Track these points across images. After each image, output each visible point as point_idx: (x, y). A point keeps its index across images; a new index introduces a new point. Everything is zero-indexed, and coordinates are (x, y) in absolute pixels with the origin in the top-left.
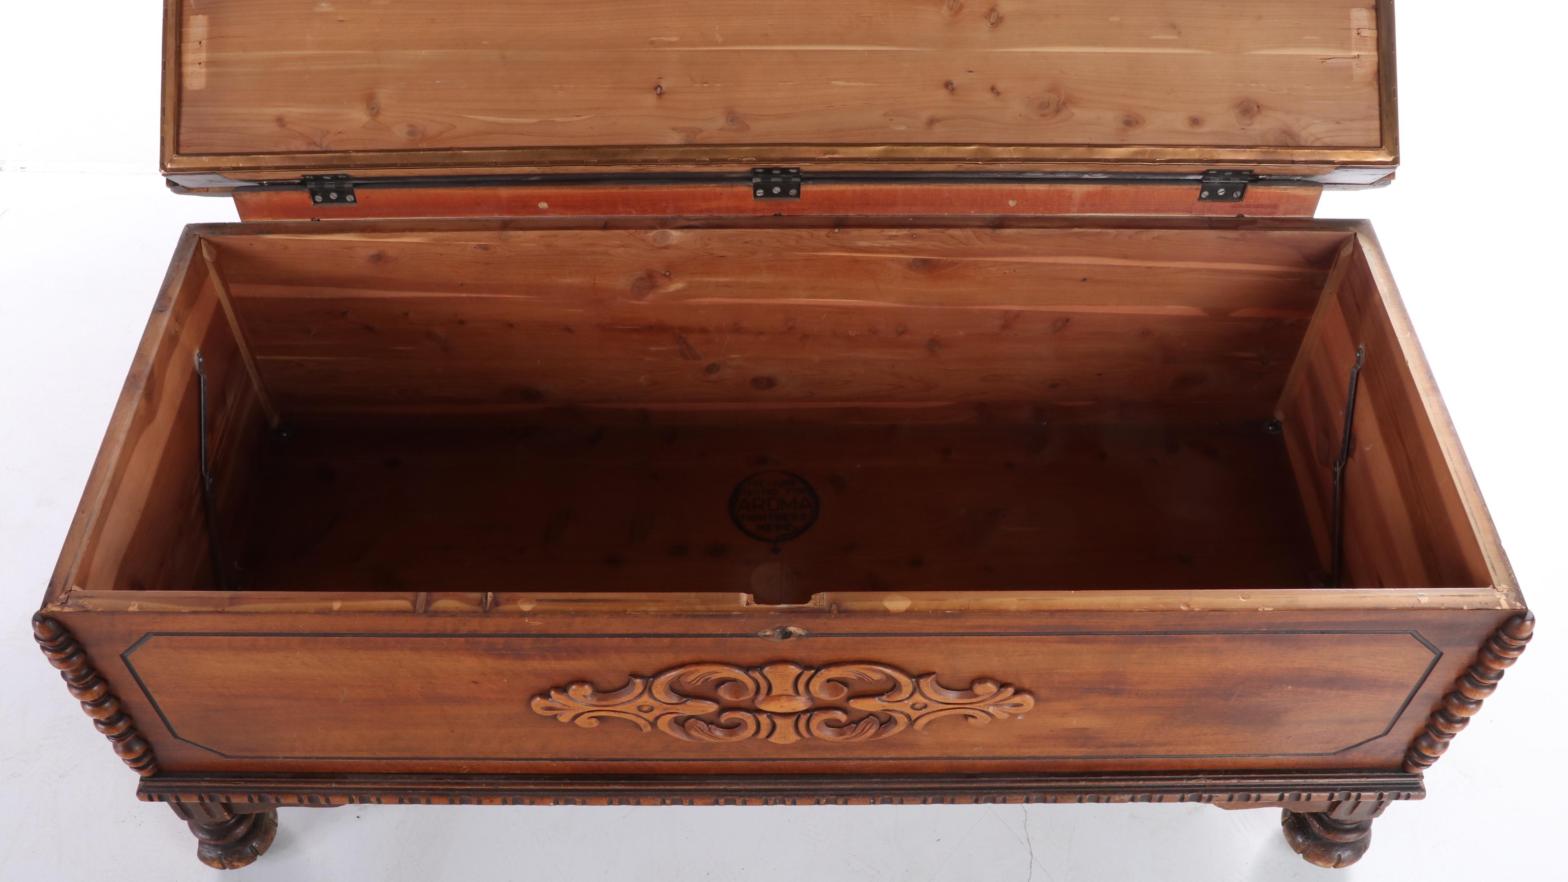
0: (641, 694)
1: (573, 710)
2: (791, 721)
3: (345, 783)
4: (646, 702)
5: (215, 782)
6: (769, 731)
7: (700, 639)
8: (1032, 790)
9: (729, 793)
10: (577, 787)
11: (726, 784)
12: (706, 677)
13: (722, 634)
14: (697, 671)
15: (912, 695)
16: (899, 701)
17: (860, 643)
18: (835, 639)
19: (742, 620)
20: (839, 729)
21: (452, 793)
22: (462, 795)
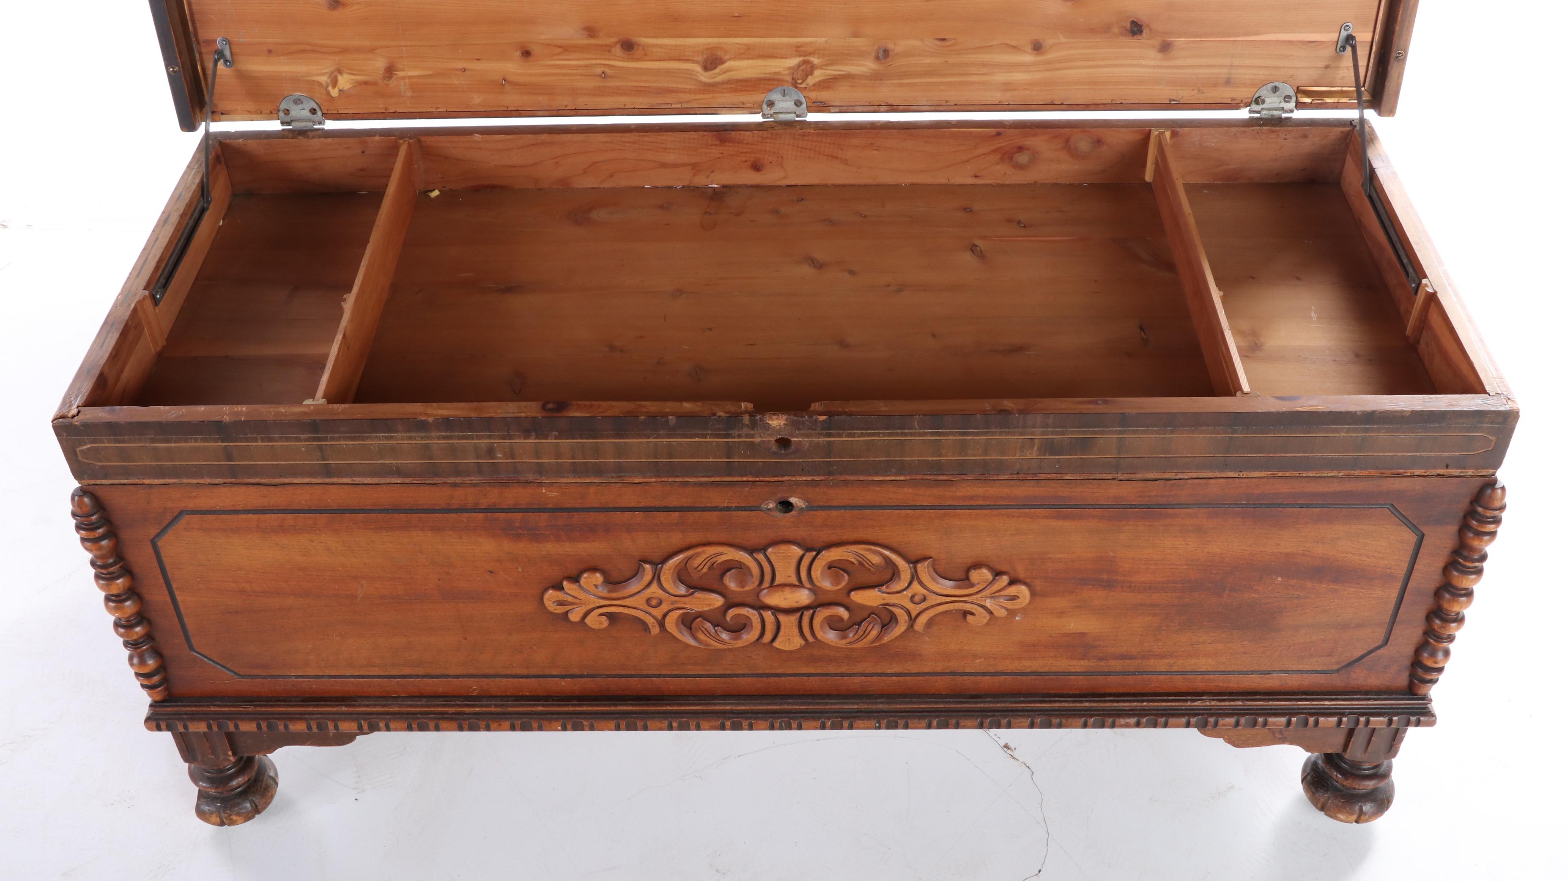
0: (649, 584)
1: (585, 604)
2: (794, 618)
3: (354, 706)
4: (654, 593)
5: (225, 706)
6: (774, 632)
7: (707, 513)
8: (1038, 713)
9: (735, 716)
10: (585, 708)
11: (732, 704)
12: (712, 560)
13: (727, 507)
14: (703, 552)
15: (910, 584)
16: (898, 592)
17: (858, 519)
18: (834, 513)
19: (746, 489)
20: (842, 632)
21: (460, 716)
22: (470, 719)
